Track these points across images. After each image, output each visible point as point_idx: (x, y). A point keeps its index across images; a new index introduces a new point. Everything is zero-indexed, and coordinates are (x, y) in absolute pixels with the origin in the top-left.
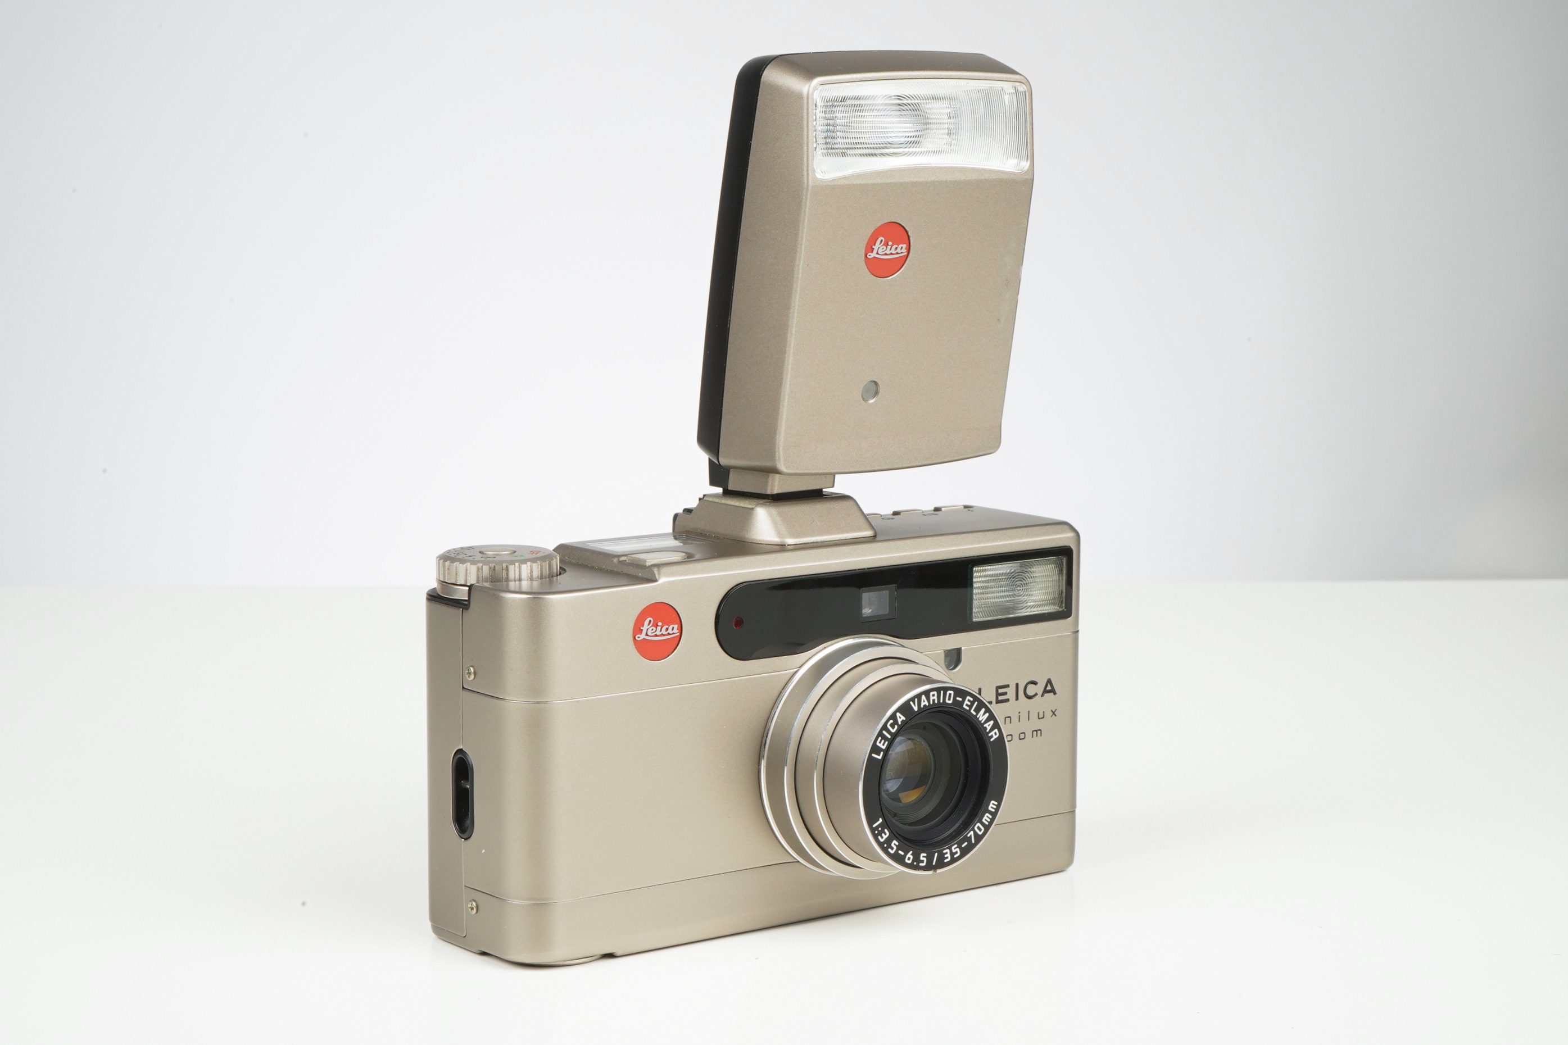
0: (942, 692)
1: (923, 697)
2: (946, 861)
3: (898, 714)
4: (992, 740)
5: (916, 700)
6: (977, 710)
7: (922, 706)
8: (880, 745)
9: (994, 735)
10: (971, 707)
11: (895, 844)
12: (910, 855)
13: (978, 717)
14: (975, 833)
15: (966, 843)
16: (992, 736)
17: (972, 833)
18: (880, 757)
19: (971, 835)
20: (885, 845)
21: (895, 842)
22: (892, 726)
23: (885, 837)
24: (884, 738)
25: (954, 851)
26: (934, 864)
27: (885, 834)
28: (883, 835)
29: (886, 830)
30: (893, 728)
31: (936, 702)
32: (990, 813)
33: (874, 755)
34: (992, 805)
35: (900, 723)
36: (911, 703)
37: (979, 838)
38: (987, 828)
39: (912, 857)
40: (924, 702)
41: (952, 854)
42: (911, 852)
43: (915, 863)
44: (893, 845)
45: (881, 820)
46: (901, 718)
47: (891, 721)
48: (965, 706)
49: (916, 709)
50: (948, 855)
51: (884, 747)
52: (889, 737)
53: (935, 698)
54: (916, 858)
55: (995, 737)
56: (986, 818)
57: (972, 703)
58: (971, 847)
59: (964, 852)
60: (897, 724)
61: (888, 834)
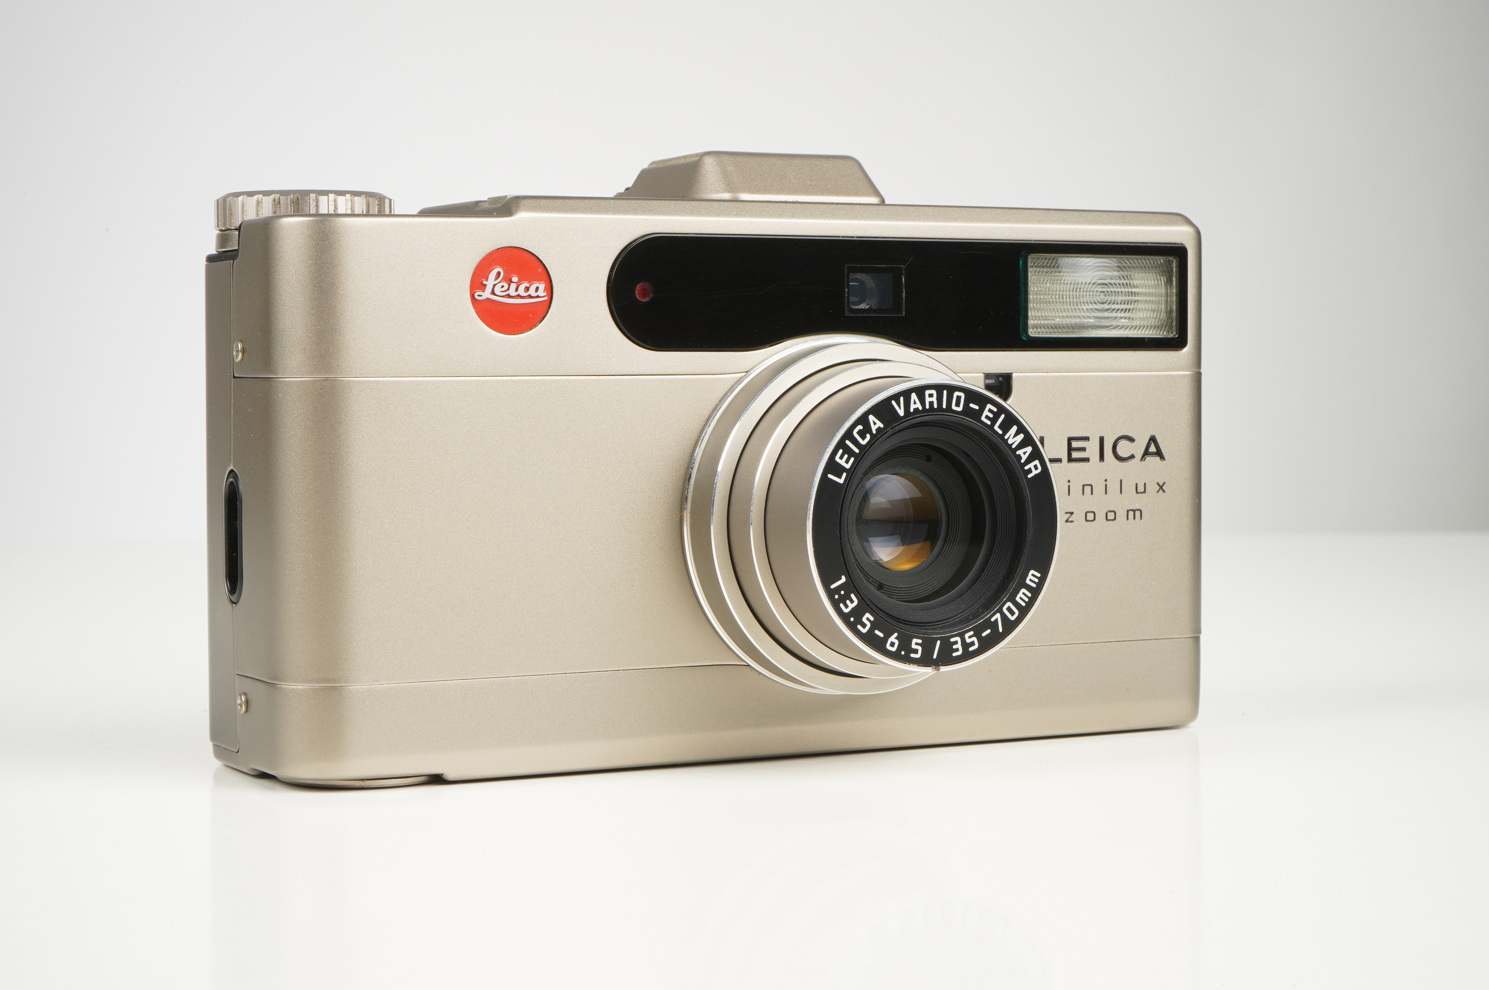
0: (945, 392)
1: (914, 396)
2: (954, 654)
3: (872, 418)
4: (1030, 476)
5: (902, 399)
6: (1006, 427)
7: (912, 410)
8: (842, 462)
9: (1034, 469)
10: (994, 420)
11: (868, 619)
12: (893, 638)
13: (1006, 437)
14: (1004, 616)
15: (989, 631)
16: (1030, 471)
17: (998, 616)
18: (841, 481)
19: (997, 620)
20: (852, 619)
21: (867, 615)
22: (862, 434)
23: (851, 606)
24: (850, 453)
25: (968, 641)
26: (935, 657)
27: (852, 602)
28: (848, 602)
29: (853, 596)
30: (863, 438)
31: (935, 406)
32: (1029, 588)
33: (830, 476)
34: (1032, 577)
35: (874, 432)
36: (893, 402)
37: (1010, 626)
38: (1024, 611)
39: (897, 642)
40: (915, 404)
41: (966, 646)
42: (896, 635)
43: (903, 653)
44: (864, 619)
45: (843, 577)
46: (876, 424)
47: (860, 427)
48: (983, 418)
49: (901, 412)
50: (959, 646)
51: (848, 466)
52: (857, 451)
53: (934, 399)
54: (905, 644)
55: (1035, 472)
56: (1022, 596)
57: (996, 416)
58: (996, 638)
59: (986, 645)
60: (870, 432)
61: (856, 602)
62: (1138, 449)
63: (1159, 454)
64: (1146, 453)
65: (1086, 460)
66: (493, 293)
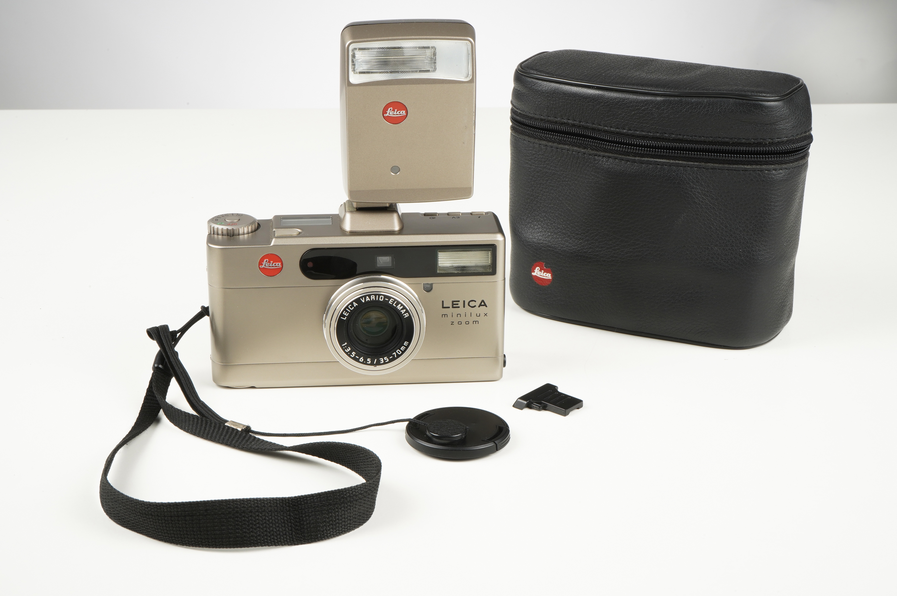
0: (377, 296)
1: (367, 297)
2: (381, 363)
3: (354, 303)
4: (405, 317)
5: (364, 298)
6: (397, 304)
7: (367, 301)
8: (345, 314)
9: (406, 315)
10: (393, 303)
12: (362, 358)
13: (397, 307)
14: (397, 353)
15: (392, 357)
16: (405, 316)
17: (395, 353)
18: (345, 319)
19: (394, 354)
20: (349, 353)
21: (354, 352)
22: (351, 307)
23: (348, 350)
24: (348, 312)
25: (385, 359)
26: (375, 363)
29: (349, 348)
30: (352, 308)
31: (374, 299)
32: (405, 346)
33: (341, 318)
34: (406, 343)
35: (355, 306)
36: (361, 299)
37: (398, 356)
38: (403, 352)
39: (363, 359)
40: (368, 299)
41: (384, 361)
42: (362, 357)
43: (365, 362)
44: (353, 354)
45: (346, 343)
46: (355, 304)
47: (351, 305)
48: (390, 302)
49: (363, 301)
50: (382, 360)
51: (347, 315)
52: (350, 311)
53: (374, 298)
54: (365, 360)
55: (406, 316)
56: (403, 348)
57: (394, 302)
58: (394, 359)
59: (391, 360)
60: (354, 306)
61: (350, 349)
62: (477, 304)
63: (485, 305)
64: (480, 305)
65: (459, 307)
66: (265, 266)
